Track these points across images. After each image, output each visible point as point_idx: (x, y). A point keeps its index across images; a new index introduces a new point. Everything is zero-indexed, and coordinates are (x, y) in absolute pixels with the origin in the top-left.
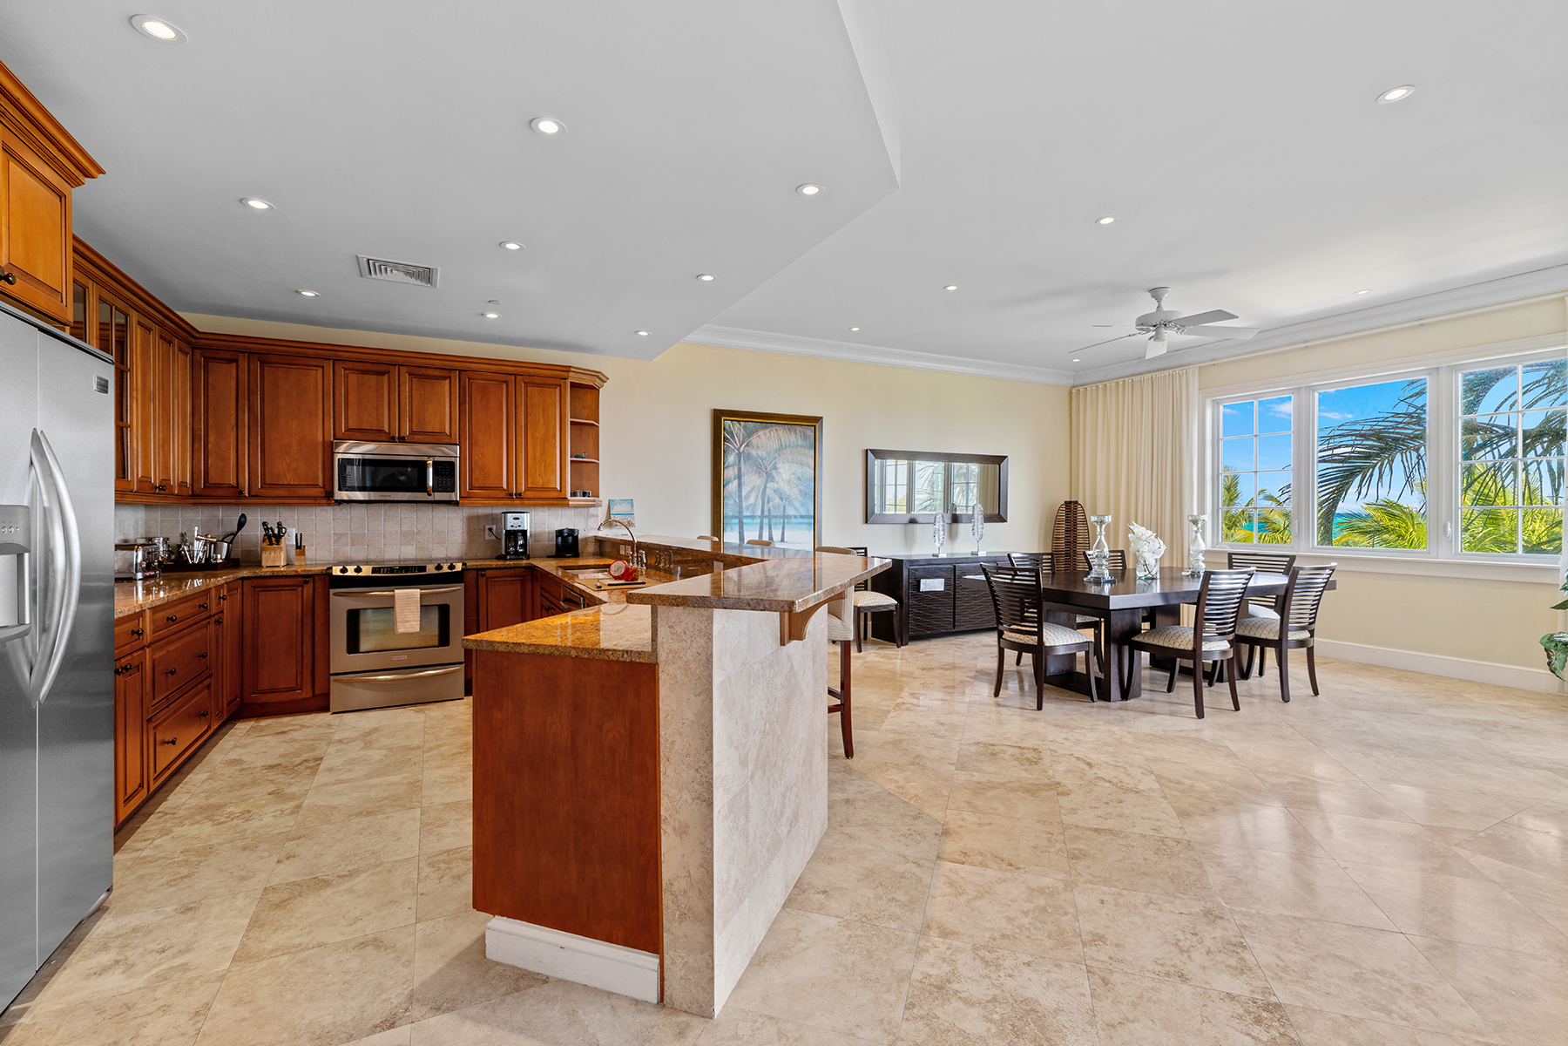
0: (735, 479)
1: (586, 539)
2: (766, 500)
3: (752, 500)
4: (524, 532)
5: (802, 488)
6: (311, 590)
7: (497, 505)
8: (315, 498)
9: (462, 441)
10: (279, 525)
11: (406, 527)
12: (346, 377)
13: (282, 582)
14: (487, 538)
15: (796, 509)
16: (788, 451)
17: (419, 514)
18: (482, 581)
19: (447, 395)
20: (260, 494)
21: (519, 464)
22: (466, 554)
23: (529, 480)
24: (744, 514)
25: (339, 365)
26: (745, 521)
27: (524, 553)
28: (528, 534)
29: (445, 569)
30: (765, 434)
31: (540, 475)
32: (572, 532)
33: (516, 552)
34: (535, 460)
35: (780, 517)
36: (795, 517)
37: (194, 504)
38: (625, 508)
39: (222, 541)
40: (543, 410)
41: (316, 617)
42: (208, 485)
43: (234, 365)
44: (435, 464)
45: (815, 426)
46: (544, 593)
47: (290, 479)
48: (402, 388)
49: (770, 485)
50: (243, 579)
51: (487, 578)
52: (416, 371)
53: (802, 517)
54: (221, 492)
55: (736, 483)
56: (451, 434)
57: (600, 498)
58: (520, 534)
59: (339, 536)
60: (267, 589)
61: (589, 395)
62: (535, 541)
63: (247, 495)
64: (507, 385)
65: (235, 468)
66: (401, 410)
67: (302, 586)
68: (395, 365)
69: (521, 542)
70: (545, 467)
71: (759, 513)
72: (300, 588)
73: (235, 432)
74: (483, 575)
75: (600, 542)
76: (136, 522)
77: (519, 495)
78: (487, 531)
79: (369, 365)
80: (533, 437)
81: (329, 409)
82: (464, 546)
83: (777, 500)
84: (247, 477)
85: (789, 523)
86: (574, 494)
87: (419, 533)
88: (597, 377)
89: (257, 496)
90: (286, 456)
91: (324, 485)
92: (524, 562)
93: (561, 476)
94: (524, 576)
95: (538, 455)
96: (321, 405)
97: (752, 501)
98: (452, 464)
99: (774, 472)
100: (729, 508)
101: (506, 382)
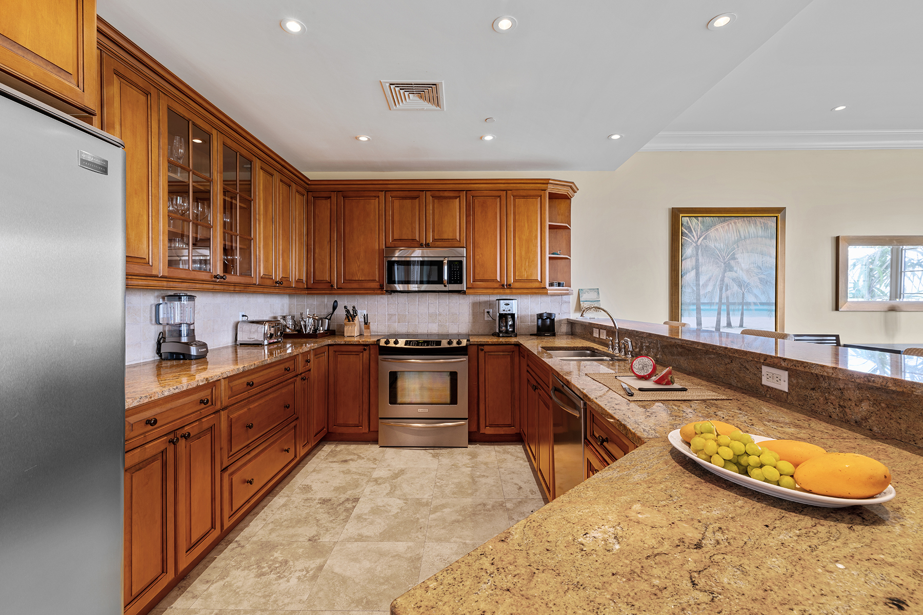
0: (693, 269)
1: (560, 321)
2: (724, 288)
3: (710, 288)
4: (513, 315)
5: (763, 276)
6: (368, 356)
7: (493, 294)
8: (374, 289)
9: (468, 245)
10: (354, 307)
11: (432, 310)
12: (393, 202)
13: (351, 348)
14: (486, 319)
15: (756, 296)
16: (748, 241)
17: (440, 301)
18: (481, 354)
19: (458, 210)
20: (342, 287)
21: (509, 261)
22: (471, 331)
23: (517, 274)
24: (702, 301)
25: (389, 194)
26: (702, 307)
27: (513, 331)
28: (516, 316)
29: (455, 344)
30: (723, 227)
31: (525, 270)
32: (550, 316)
33: (507, 332)
34: (521, 257)
35: (739, 304)
36: (755, 304)
37: (308, 294)
38: (593, 296)
39: (326, 318)
40: (528, 216)
41: (371, 375)
42: (315, 281)
43: (329, 200)
44: (450, 263)
45: (777, 217)
46: (529, 370)
47: (359, 277)
48: (427, 208)
49: (728, 274)
50: (329, 345)
51: (485, 352)
52: (437, 194)
53: (762, 304)
54: (322, 286)
55: (693, 273)
56: (460, 239)
57: (572, 288)
58: (510, 317)
59: (391, 316)
60: (343, 353)
61: (562, 204)
62: (521, 322)
63: (336, 287)
64: (500, 199)
65: (329, 270)
66: (427, 224)
67: (362, 352)
68: (423, 191)
69: (510, 323)
70: (529, 262)
71: (717, 300)
72: (362, 354)
73: (329, 245)
74: (482, 350)
75: (572, 324)
76: (283, 305)
77: (509, 286)
78: (486, 314)
79: (407, 192)
80: (520, 239)
81: (382, 226)
82: (470, 325)
83: (735, 288)
84: (336, 276)
85: (747, 310)
86: (551, 285)
87: (440, 315)
88: (571, 187)
89: (341, 288)
90: (357, 261)
91: (379, 280)
92: (513, 340)
93: (541, 270)
94: (513, 352)
95: (523, 253)
96: (377, 224)
97: (709, 291)
98: (461, 262)
99: (732, 262)
100: (687, 296)
101: (500, 197)
